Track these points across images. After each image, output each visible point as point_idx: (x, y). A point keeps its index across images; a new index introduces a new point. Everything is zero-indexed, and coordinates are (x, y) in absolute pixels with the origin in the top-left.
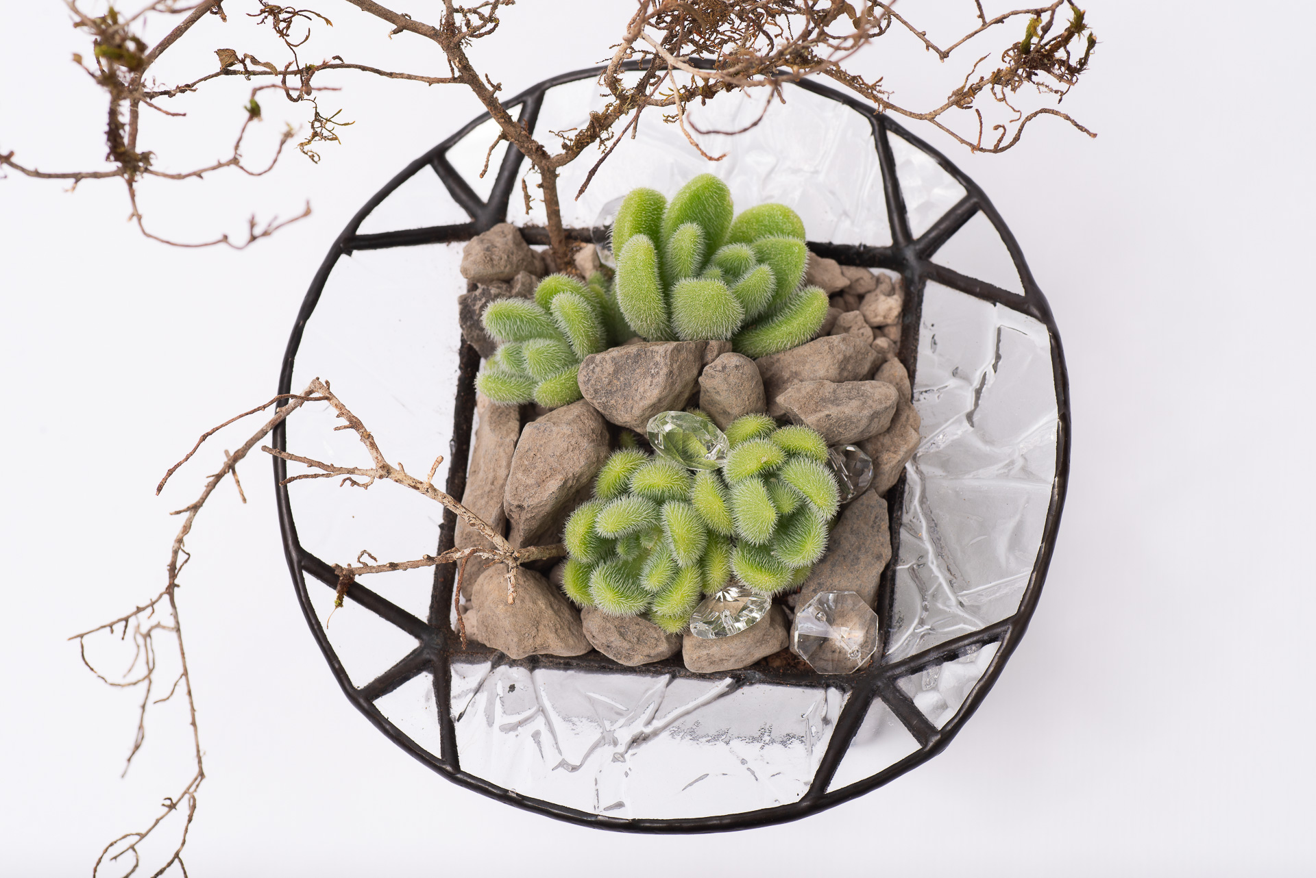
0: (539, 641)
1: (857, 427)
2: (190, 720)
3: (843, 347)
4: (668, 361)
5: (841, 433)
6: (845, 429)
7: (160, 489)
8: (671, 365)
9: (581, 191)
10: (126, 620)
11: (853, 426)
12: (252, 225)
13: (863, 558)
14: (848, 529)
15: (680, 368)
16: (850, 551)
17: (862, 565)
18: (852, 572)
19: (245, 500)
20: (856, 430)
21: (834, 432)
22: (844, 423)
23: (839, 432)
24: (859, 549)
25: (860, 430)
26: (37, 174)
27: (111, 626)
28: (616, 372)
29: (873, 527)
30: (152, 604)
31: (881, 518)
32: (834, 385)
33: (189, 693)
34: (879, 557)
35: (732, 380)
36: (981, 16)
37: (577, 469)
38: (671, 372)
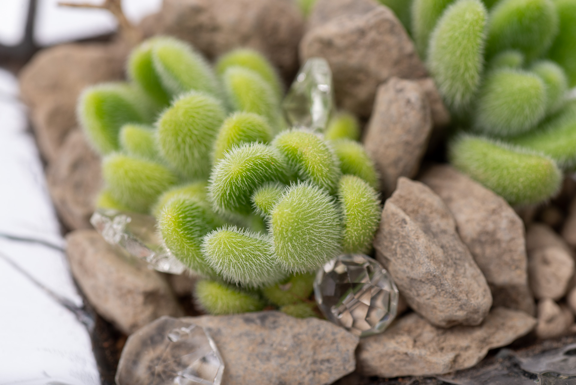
1: (412, 267)
5: (396, 254)
6: (403, 255)
11: (410, 262)
16: (272, 345)
18: (249, 359)
21: (392, 243)
22: (408, 247)
23: (395, 250)
29: (315, 362)
31: (331, 368)
32: (451, 230)
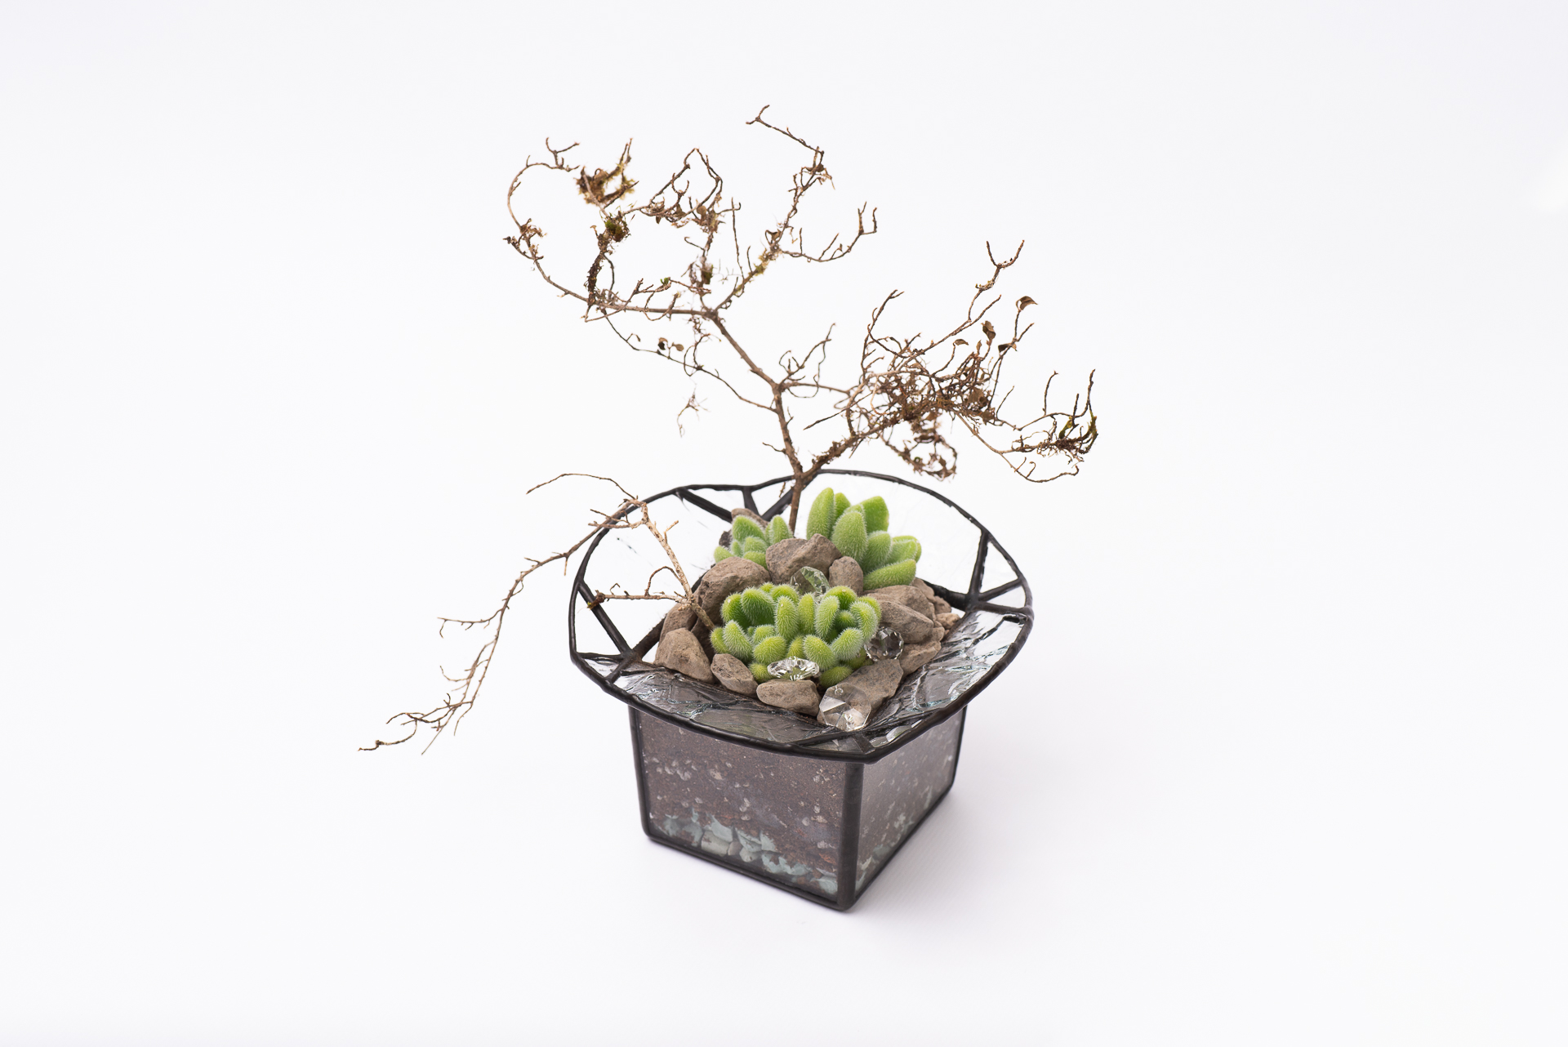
0: (684, 652)
2: (480, 679)
3: (914, 592)
4: (817, 540)
5: (893, 618)
6: (896, 617)
7: (529, 492)
8: (818, 544)
9: (808, 427)
10: (472, 623)
12: (640, 283)
13: (877, 684)
14: (876, 668)
15: (822, 549)
17: (875, 688)
18: (868, 688)
19: (565, 574)
20: (901, 621)
22: (896, 612)
24: (877, 680)
25: (904, 622)
26: (548, 279)
27: (463, 622)
28: (788, 547)
29: (890, 676)
30: (489, 620)
31: (896, 676)
33: (486, 668)
34: (886, 691)
35: (847, 570)
36: (1044, 410)
37: (745, 576)
38: (816, 547)
